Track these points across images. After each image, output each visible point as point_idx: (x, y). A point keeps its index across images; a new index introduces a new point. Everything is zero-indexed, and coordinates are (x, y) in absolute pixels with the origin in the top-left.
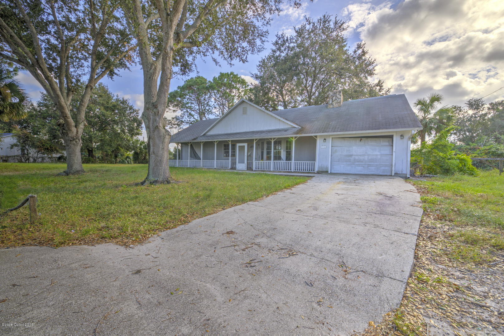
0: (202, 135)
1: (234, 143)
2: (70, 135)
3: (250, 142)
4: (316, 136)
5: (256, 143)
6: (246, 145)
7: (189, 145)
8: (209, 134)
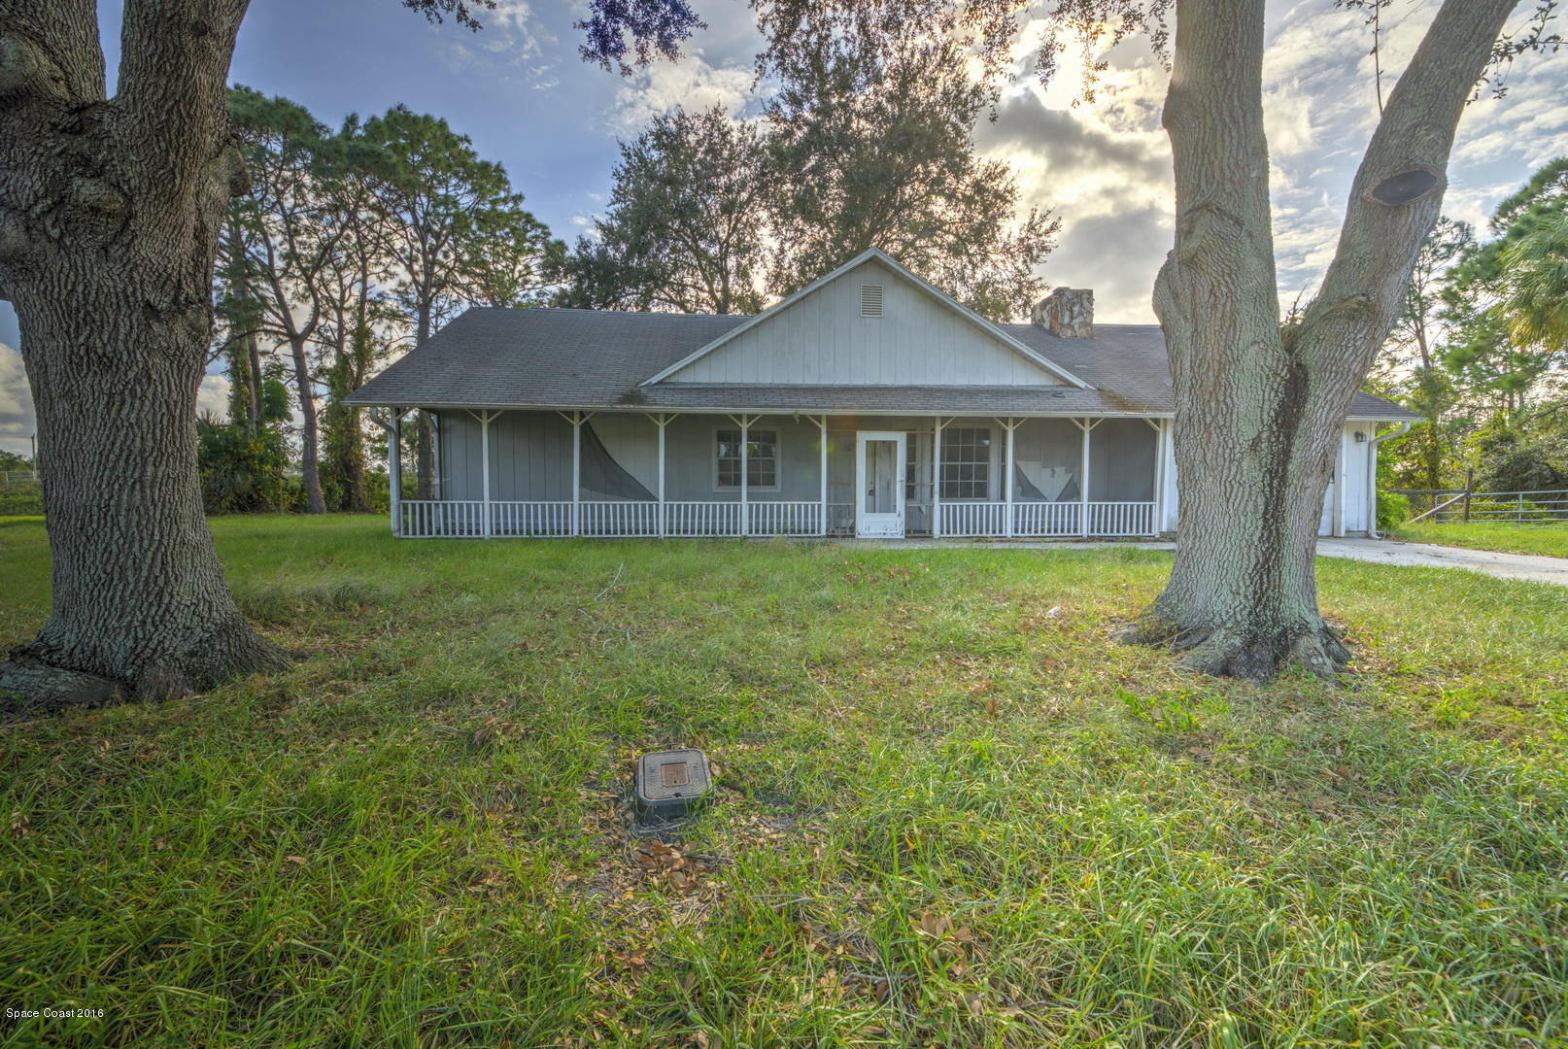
0: (654, 380)
1: (844, 430)
2: (148, 250)
3: (916, 429)
4: (1156, 421)
5: (943, 431)
6: (900, 438)
7: (577, 425)
8: (687, 378)
